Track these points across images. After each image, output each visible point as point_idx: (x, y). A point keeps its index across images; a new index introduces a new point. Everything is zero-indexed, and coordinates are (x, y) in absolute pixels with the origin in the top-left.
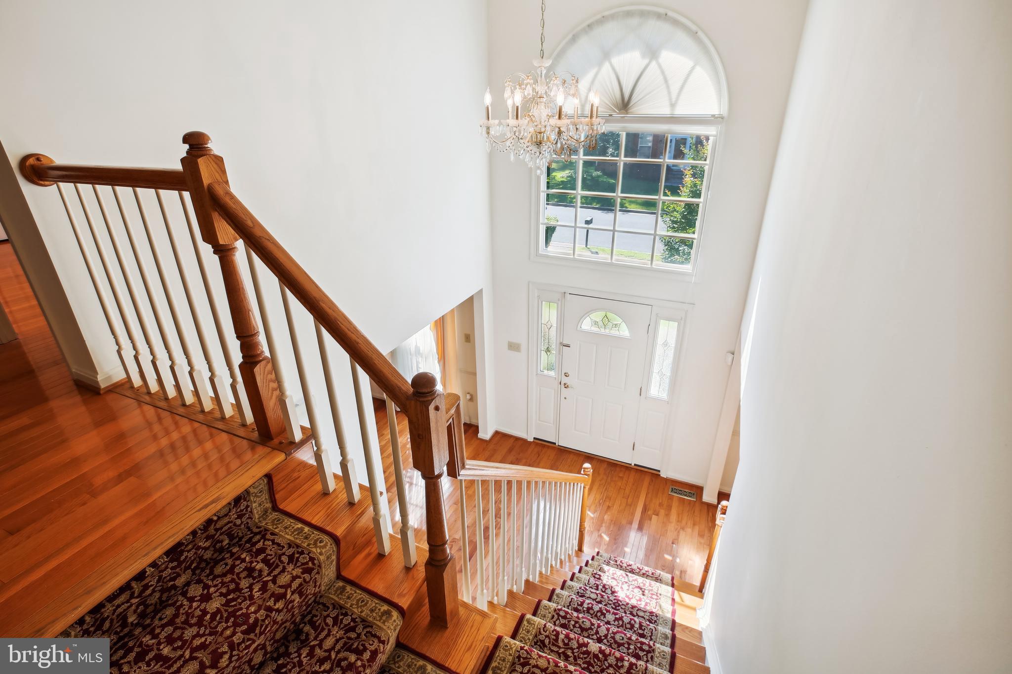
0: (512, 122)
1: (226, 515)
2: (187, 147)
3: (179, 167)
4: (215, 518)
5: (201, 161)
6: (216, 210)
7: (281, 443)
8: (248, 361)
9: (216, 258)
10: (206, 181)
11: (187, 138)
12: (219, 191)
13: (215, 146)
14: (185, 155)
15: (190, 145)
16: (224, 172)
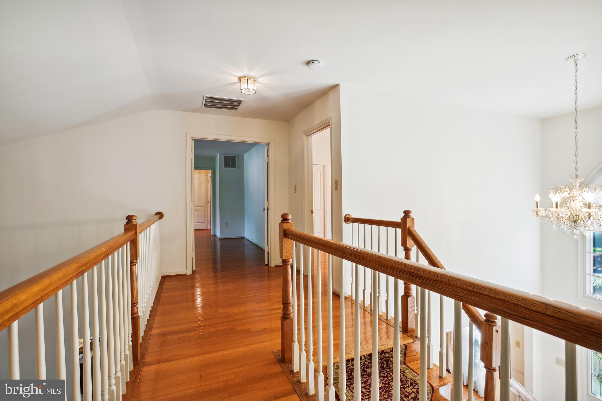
0: (554, 209)
1: (388, 353)
2: (404, 214)
3: (399, 221)
4: (385, 351)
5: (408, 219)
6: (409, 236)
7: (412, 335)
8: (406, 294)
9: (404, 252)
10: (408, 226)
11: (404, 212)
12: (412, 229)
13: (412, 215)
14: (403, 217)
15: (405, 214)
16: (414, 223)
